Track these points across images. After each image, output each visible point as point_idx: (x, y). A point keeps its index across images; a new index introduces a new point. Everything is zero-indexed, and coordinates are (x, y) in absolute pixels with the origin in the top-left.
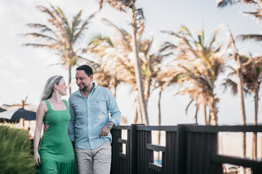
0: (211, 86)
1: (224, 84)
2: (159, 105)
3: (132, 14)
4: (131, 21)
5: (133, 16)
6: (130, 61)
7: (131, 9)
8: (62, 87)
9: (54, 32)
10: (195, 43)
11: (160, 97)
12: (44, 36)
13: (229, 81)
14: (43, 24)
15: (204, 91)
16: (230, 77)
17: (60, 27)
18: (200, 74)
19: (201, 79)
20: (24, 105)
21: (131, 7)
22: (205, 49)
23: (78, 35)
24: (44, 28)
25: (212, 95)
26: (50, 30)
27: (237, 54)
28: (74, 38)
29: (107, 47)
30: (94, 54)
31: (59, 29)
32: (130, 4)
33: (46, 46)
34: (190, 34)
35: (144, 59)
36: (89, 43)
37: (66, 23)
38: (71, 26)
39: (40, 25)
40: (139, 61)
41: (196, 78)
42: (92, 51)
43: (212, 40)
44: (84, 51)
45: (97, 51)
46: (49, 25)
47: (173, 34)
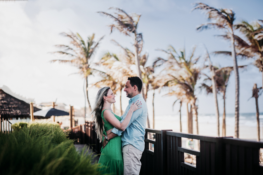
0: (193, 89)
1: (200, 87)
2: (153, 104)
3: (135, 37)
4: (134, 42)
5: (136, 39)
6: (133, 71)
7: (134, 34)
8: (110, 97)
9: (74, 51)
10: (179, 57)
11: (154, 98)
12: (67, 54)
13: (204, 85)
14: (67, 45)
15: (187, 93)
16: (204, 82)
17: (79, 47)
18: (184, 81)
19: (186, 84)
20: (54, 106)
21: (134, 32)
22: (186, 62)
23: (92, 52)
24: (67, 48)
25: (194, 96)
26: (72, 49)
27: (212, 66)
28: (89, 55)
29: (114, 61)
30: (105, 66)
31: (79, 48)
32: (133, 30)
33: (69, 61)
34: (175, 51)
35: (143, 70)
36: (101, 58)
37: (84, 44)
38: (87, 45)
39: (64, 46)
40: (141, 72)
41: (181, 84)
42: (104, 64)
43: (191, 55)
44: (97, 64)
45: (107, 64)
46: (71, 46)
47: (163, 51)
